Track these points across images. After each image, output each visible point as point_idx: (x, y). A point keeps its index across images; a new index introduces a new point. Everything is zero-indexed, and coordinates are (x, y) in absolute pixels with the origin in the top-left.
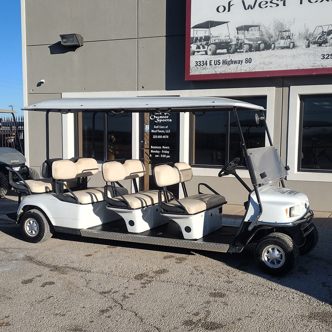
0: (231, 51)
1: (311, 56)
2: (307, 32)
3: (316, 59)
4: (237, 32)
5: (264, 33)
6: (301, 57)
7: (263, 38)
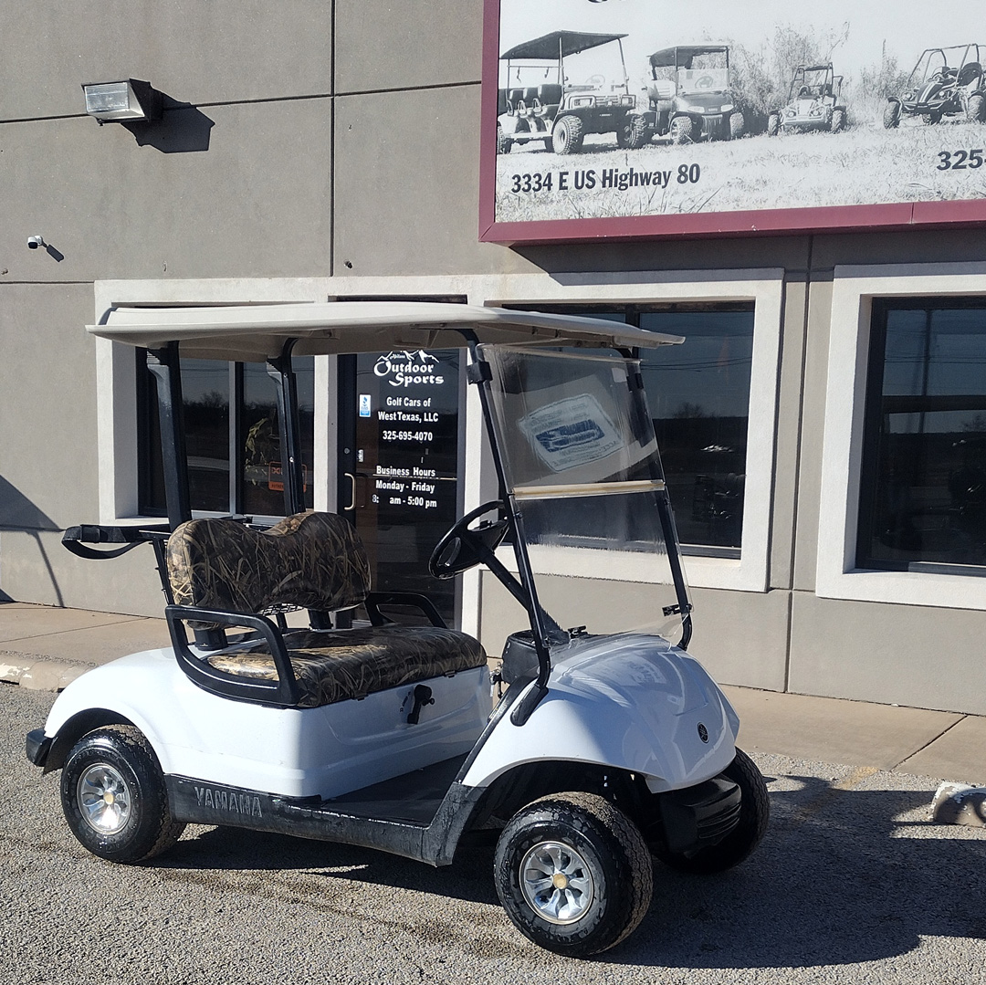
0: (633, 139)
1: (903, 156)
2: (890, 73)
3: (920, 167)
4: (654, 72)
5: (744, 76)
6: (867, 160)
7: (738, 92)
